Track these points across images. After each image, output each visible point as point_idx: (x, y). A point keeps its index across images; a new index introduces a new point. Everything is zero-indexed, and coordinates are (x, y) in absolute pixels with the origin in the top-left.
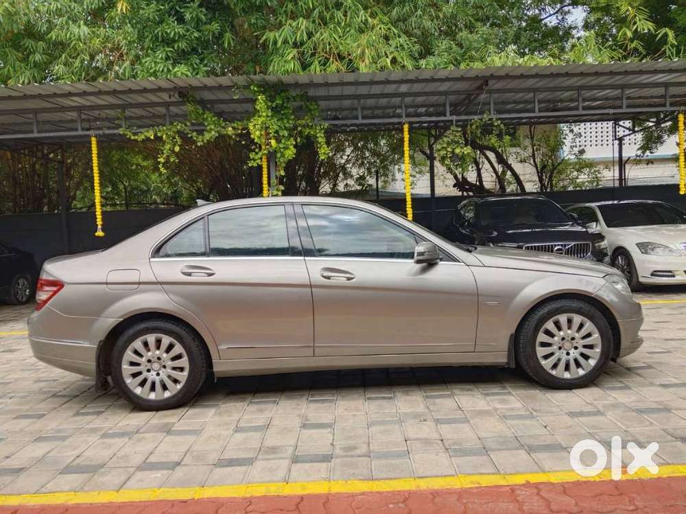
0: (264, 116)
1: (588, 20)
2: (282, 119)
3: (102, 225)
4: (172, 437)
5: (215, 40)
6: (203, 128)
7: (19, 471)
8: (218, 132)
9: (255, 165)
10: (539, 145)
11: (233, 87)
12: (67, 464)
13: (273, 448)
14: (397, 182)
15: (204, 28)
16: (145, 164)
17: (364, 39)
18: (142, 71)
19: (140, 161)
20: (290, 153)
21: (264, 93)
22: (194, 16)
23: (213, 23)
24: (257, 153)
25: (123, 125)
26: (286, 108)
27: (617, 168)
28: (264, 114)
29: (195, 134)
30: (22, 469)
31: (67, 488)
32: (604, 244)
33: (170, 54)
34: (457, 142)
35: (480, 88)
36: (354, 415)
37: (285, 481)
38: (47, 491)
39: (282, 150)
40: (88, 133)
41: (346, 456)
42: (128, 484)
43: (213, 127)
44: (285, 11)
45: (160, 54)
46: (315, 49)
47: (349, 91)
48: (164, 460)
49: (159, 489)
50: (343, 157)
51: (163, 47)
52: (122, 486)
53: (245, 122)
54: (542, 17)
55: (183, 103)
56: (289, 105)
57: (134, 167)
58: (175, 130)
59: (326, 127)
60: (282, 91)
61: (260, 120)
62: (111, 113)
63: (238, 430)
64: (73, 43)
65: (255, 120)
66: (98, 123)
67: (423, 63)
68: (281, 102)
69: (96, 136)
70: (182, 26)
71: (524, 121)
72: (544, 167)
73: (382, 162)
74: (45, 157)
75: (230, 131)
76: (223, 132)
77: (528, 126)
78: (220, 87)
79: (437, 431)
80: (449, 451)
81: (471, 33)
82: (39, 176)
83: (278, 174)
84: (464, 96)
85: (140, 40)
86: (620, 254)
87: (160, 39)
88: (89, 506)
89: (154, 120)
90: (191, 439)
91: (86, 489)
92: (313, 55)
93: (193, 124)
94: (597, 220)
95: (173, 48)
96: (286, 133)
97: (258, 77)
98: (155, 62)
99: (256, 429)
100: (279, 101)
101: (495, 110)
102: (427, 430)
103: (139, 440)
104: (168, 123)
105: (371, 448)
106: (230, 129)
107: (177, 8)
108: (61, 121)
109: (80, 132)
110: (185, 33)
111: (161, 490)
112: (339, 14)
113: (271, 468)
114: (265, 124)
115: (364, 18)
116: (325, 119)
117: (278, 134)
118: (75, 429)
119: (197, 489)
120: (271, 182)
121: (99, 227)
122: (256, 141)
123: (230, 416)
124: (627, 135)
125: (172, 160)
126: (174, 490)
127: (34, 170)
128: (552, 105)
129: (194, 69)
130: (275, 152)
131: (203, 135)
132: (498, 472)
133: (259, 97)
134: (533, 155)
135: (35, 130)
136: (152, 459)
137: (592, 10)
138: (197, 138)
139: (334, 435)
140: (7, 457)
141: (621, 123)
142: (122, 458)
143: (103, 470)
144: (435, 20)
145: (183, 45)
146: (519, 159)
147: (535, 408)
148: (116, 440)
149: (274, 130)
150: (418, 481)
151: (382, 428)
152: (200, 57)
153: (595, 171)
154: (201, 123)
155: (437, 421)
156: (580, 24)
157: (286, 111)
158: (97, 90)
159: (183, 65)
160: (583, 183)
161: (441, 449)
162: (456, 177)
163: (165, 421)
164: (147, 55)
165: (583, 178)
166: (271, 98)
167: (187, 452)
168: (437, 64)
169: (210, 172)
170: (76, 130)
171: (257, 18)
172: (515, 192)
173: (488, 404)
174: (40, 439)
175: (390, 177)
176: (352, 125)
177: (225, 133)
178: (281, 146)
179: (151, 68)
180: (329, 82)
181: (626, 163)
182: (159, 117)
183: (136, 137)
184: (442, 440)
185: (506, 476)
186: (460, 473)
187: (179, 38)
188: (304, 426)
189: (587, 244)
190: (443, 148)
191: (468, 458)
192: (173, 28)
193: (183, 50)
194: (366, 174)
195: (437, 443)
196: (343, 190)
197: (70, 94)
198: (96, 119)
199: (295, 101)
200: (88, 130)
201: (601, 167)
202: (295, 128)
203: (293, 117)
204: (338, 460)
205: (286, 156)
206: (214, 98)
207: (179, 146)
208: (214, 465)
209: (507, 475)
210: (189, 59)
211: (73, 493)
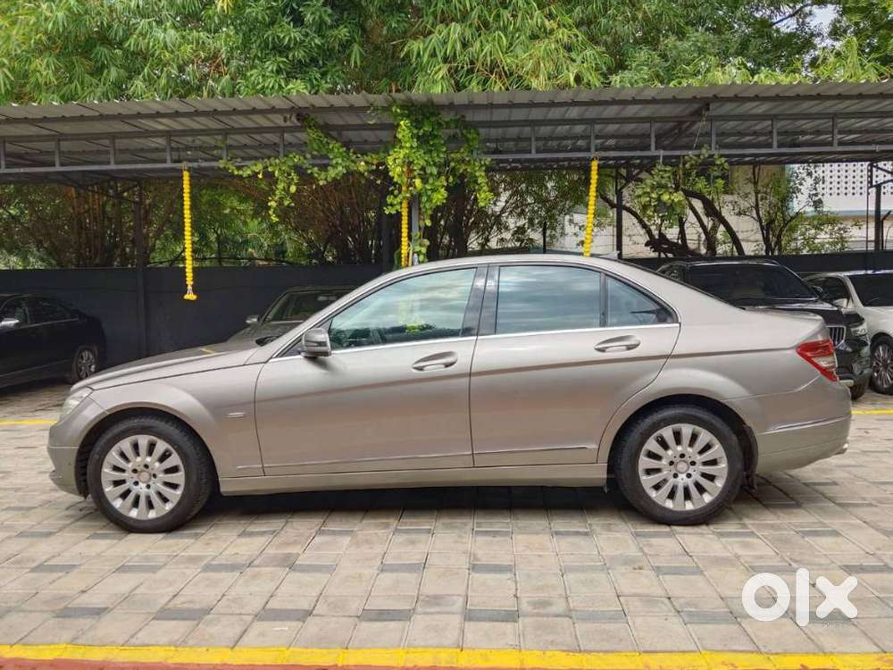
0: (407, 148)
1: (838, 25)
2: (431, 151)
3: (193, 286)
4: (298, 574)
5: (341, 49)
6: (325, 162)
7: (98, 612)
8: (345, 167)
9: (394, 212)
10: (766, 193)
11: (369, 107)
12: (161, 605)
13: (436, 597)
14: (566, 238)
15: (329, 33)
16: (242, 207)
17: (541, 47)
18: (247, 87)
19: (236, 204)
20: (440, 197)
21: (408, 117)
22: (317, 18)
23: (342, 27)
24: (396, 197)
25: (224, 156)
26: (436, 136)
27: (872, 226)
28: (408, 145)
29: (316, 169)
30: (105, 609)
31: (164, 640)
32: (861, 329)
33: (281, 65)
34: (665, 187)
35: (697, 114)
36: (540, 556)
37: (458, 647)
38: (139, 642)
39: (429, 193)
40: (177, 165)
41: (538, 615)
42: (245, 639)
43: (340, 161)
44: (433, 12)
45: (270, 66)
46: (472, 63)
47: (519, 115)
48: (289, 607)
49: (288, 648)
50: (498, 204)
51: (275, 56)
52: (237, 641)
53: (382, 155)
54: (775, 21)
55: (301, 129)
56: (440, 133)
57: (227, 211)
58: (291, 164)
59: (487, 163)
60: (432, 114)
61: (402, 153)
62: (209, 140)
63: (384, 569)
64: (157, 53)
65: (395, 152)
66: (189, 153)
67: (616, 79)
68: (431, 129)
69: (189, 170)
70: (299, 29)
71: (747, 159)
72: (771, 222)
73: (548, 211)
74: (119, 195)
75: (362, 166)
76: (353, 167)
77: (751, 166)
78: (352, 109)
79: (660, 584)
80: (682, 614)
81: (680, 40)
82: (110, 219)
83: (422, 224)
84: (671, 125)
85: (245, 47)
86: (881, 344)
87: (270, 46)
88: (196, 667)
89: (262, 150)
90: (323, 578)
91: (191, 642)
92: (470, 71)
93: (314, 157)
94: (848, 296)
95: (287, 57)
96: (435, 171)
97: (400, 96)
98: (263, 76)
99: (411, 568)
100: (427, 128)
101: (717, 143)
102: (646, 582)
103: (254, 577)
104: (282, 155)
105: (571, 605)
106: (363, 163)
107: (294, 5)
108: (142, 150)
109: (169, 165)
110: (303, 38)
111: (289, 651)
112: (506, 14)
113: (437, 625)
114: (408, 157)
115: (539, 20)
116: (488, 152)
117: (425, 171)
118: (169, 556)
119: (339, 650)
120: (413, 234)
121: (190, 287)
122: (395, 180)
123: (371, 548)
124: (888, 181)
125: (286, 203)
126: (309, 651)
127: (104, 212)
128: (790, 139)
129: (313, 87)
130: (420, 195)
131: (327, 171)
132: (759, 651)
133: (402, 123)
134: (757, 207)
135: (112, 161)
136: (273, 604)
137: (845, 11)
138: (319, 175)
139: (516, 583)
140: (83, 592)
141: (881, 164)
142: (234, 601)
143: (210, 616)
144: (631, 22)
145: (300, 54)
146: (737, 211)
147: (793, 557)
148: (223, 575)
149: (420, 167)
150: (646, 657)
151: (582, 576)
152: (322, 70)
153: (840, 229)
154: (326, 155)
155: (658, 570)
156: (826, 30)
157: (436, 141)
158: (192, 110)
159: (299, 81)
160: (823, 245)
161: (671, 611)
162: (649, 232)
163: (286, 552)
164: (253, 67)
165: (824, 237)
166: (417, 124)
167: (319, 597)
168: (633, 81)
169: (327, 220)
170: (164, 161)
171: (398, 21)
172: (729, 254)
173: (725, 548)
174: (123, 569)
175: (559, 230)
176: (514, 161)
177: (356, 168)
178: (428, 187)
179: (259, 83)
180: (495, 103)
181: (884, 218)
182: (266, 146)
183: (241, 173)
184: (669, 598)
185: (771, 657)
186: (705, 649)
187: (295, 44)
188: (474, 568)
189: (840, 328)
190: (645, 193)
191: (710, 627)
192: (288, 32)
193: (300, 61)
194: (526, 226)
195: (663, 603)
196: (495, 247)
197: (158, 115)
198: (188, 148)
199: (448, 127)
200: (179, 161)
201: (849, 224)
202: (447, 163)
203: (444, 149)
204: (528, 620)
205: (434, 201)
206: (341, 123)
207: (296, 184)
208: (358, 617)
209: (772, 654)
210: (306, 72)
211: (173, 648)
